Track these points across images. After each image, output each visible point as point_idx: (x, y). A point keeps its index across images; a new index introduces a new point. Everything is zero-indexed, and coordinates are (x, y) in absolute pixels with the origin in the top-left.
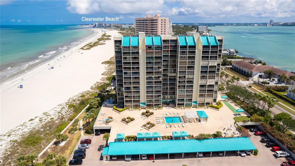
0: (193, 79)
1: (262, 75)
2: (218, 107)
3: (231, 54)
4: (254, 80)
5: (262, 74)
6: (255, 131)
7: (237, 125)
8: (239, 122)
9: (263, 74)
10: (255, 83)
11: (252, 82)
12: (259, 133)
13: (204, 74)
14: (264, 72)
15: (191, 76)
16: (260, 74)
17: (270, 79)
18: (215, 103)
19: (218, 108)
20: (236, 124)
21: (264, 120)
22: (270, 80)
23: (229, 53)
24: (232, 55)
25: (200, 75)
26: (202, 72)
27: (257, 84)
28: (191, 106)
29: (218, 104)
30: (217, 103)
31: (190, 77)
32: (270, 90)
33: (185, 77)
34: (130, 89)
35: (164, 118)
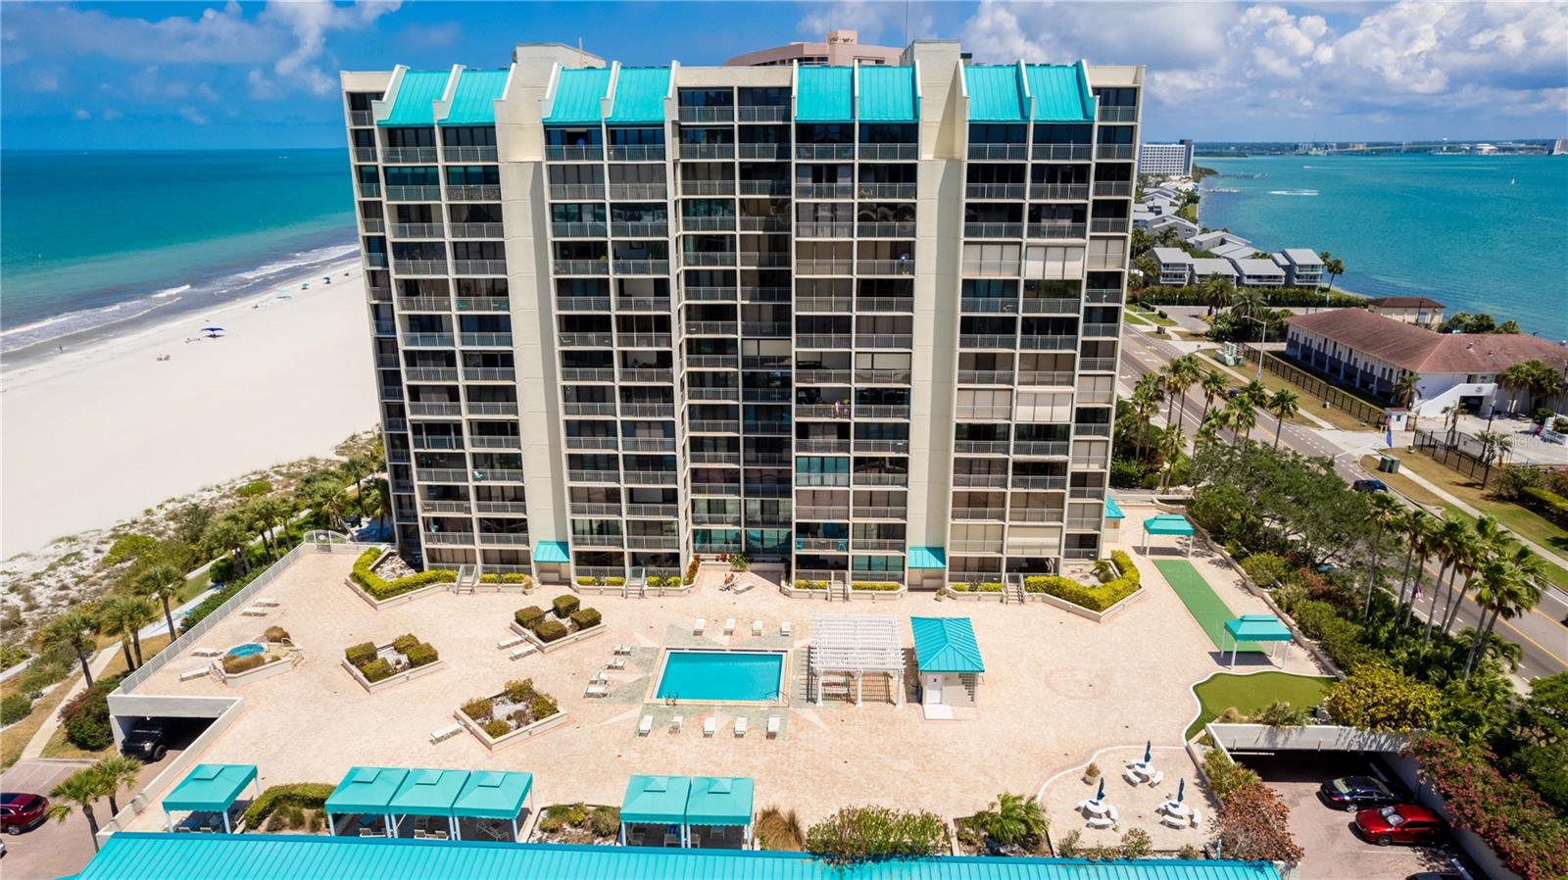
0: (908, 378)
1: (1480, 398)
2: (1101, 593)
3: (1296, 281)
4: (1421, 425)
5: (1480, 389)
6: (1361, 805)
7: (1209, 740)
8: (1227, 719)
9: (1488, 389)
10: (1426, 446)
11: (1407, 440)
12: (1393, 820)
13: (992, 344)
14: (1500, 379)
15: (887, 359)
16: (1470, 390)
17: (1542, 423)
18: (1090, 566)
19: (1094, 605)
20: (1203, 733)
21: (1445, 718)
22: (1535, 426)
23: (1282, 273)
24: (1302, 287)
25: (959, 350)
26: (969, 326)
27: (1441, 452)
28: (902, 580)
29: (1112, 569)
30: (1102, 567)
31: (881, 363)
32: (1533, 490)
33: (845, 361)
34: (450, 440)
35: (659, 660)
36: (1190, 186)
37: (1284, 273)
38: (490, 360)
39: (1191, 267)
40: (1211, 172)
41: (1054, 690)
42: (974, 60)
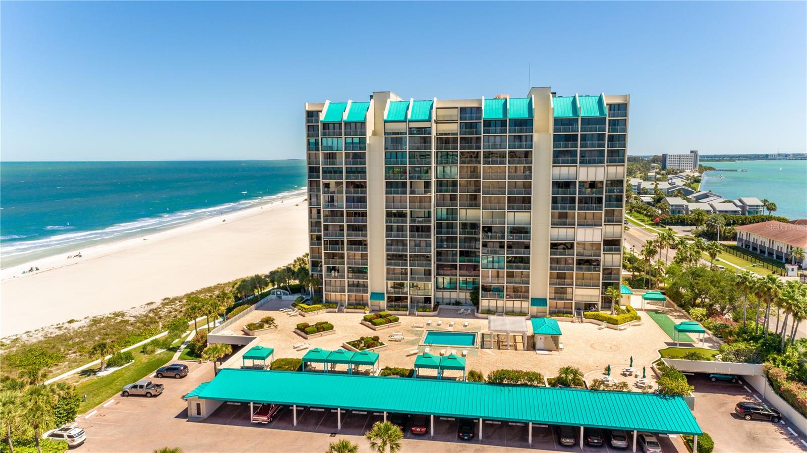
3: (747, 214)
7: (662, 363)
13: (565, 208)
19: (614, 323)
20: (659, 362)
34: (339, 247)
35: (424, 334)
36: (697, 174)
37: (740, 210)
38: (356, 214)
39: (687, 206)
40: (711, 169)
41: (594, 348)
42: (557, 95)
